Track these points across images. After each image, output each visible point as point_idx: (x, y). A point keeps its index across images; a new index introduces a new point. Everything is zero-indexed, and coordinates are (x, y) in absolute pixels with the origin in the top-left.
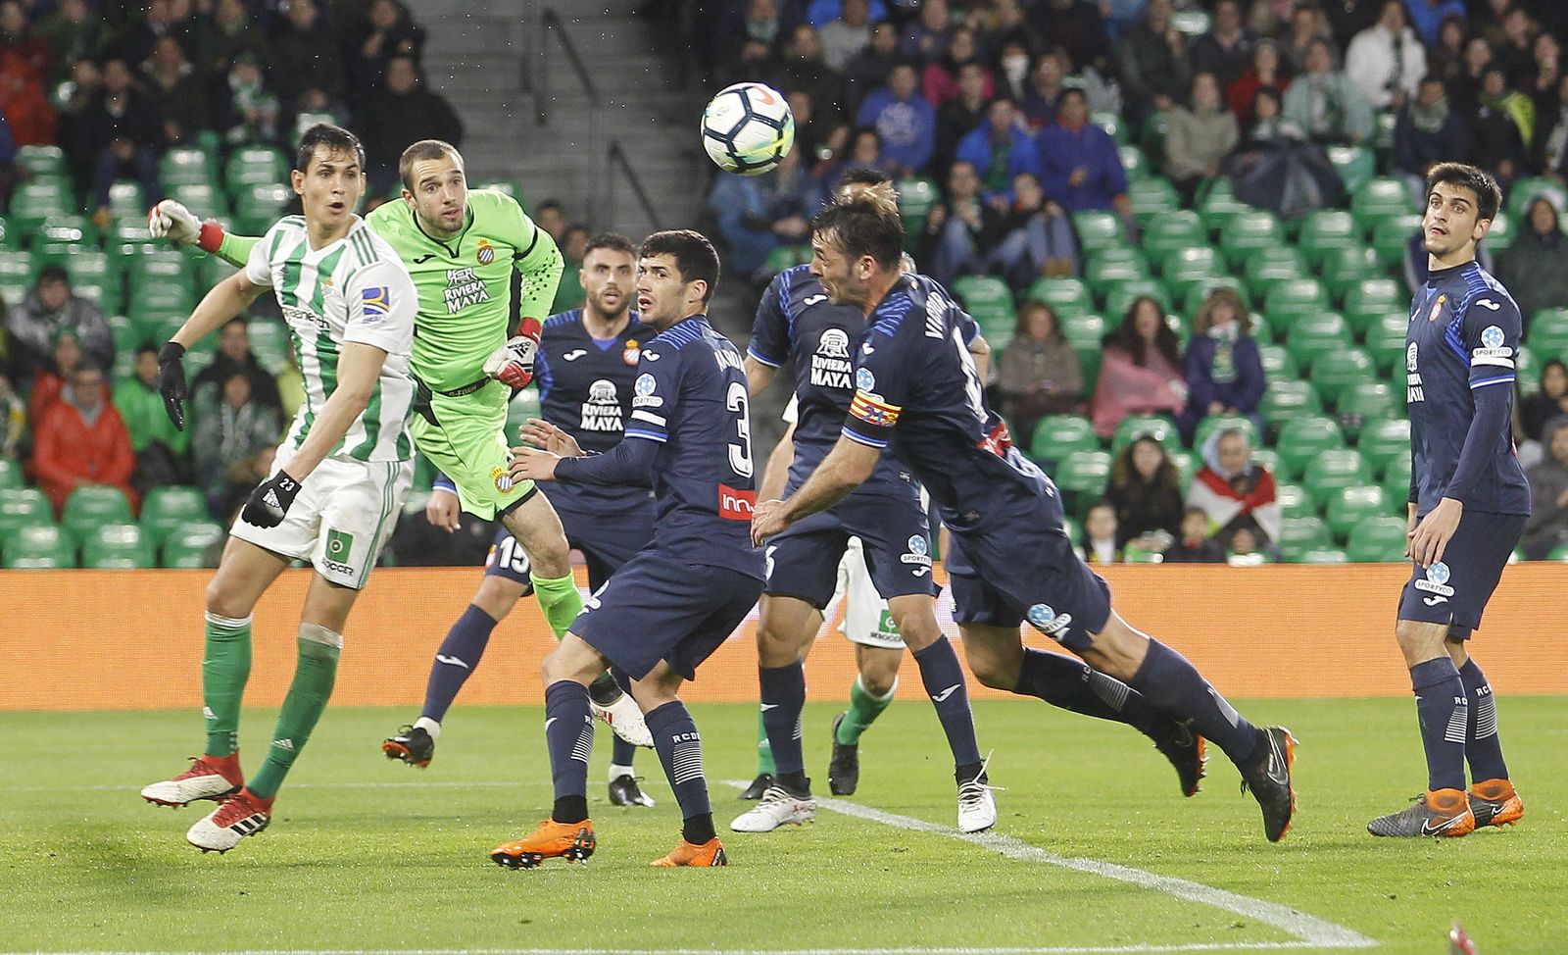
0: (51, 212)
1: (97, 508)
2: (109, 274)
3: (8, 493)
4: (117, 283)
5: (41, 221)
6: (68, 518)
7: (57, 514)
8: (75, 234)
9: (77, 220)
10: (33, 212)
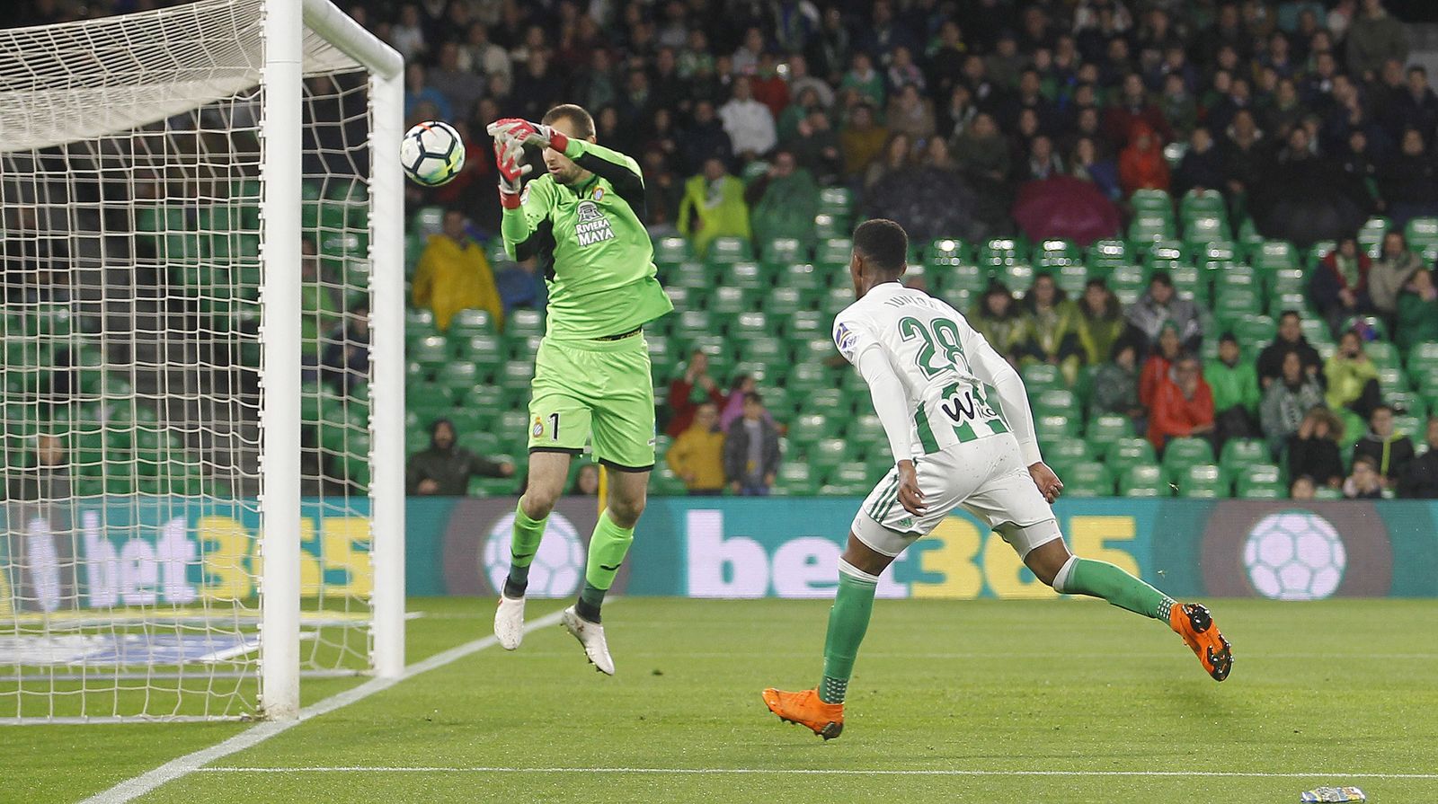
0: (1157, 238)
1: (1188, 453)
2: (1199, 283)
3: (1124, 442)
4: (1205, 289)
5: (1151, 244)
6: (1167, 460)
7: (1159, 456)
8: (1175, 254)
9: (1176, 244)
10: (1145, 237)
